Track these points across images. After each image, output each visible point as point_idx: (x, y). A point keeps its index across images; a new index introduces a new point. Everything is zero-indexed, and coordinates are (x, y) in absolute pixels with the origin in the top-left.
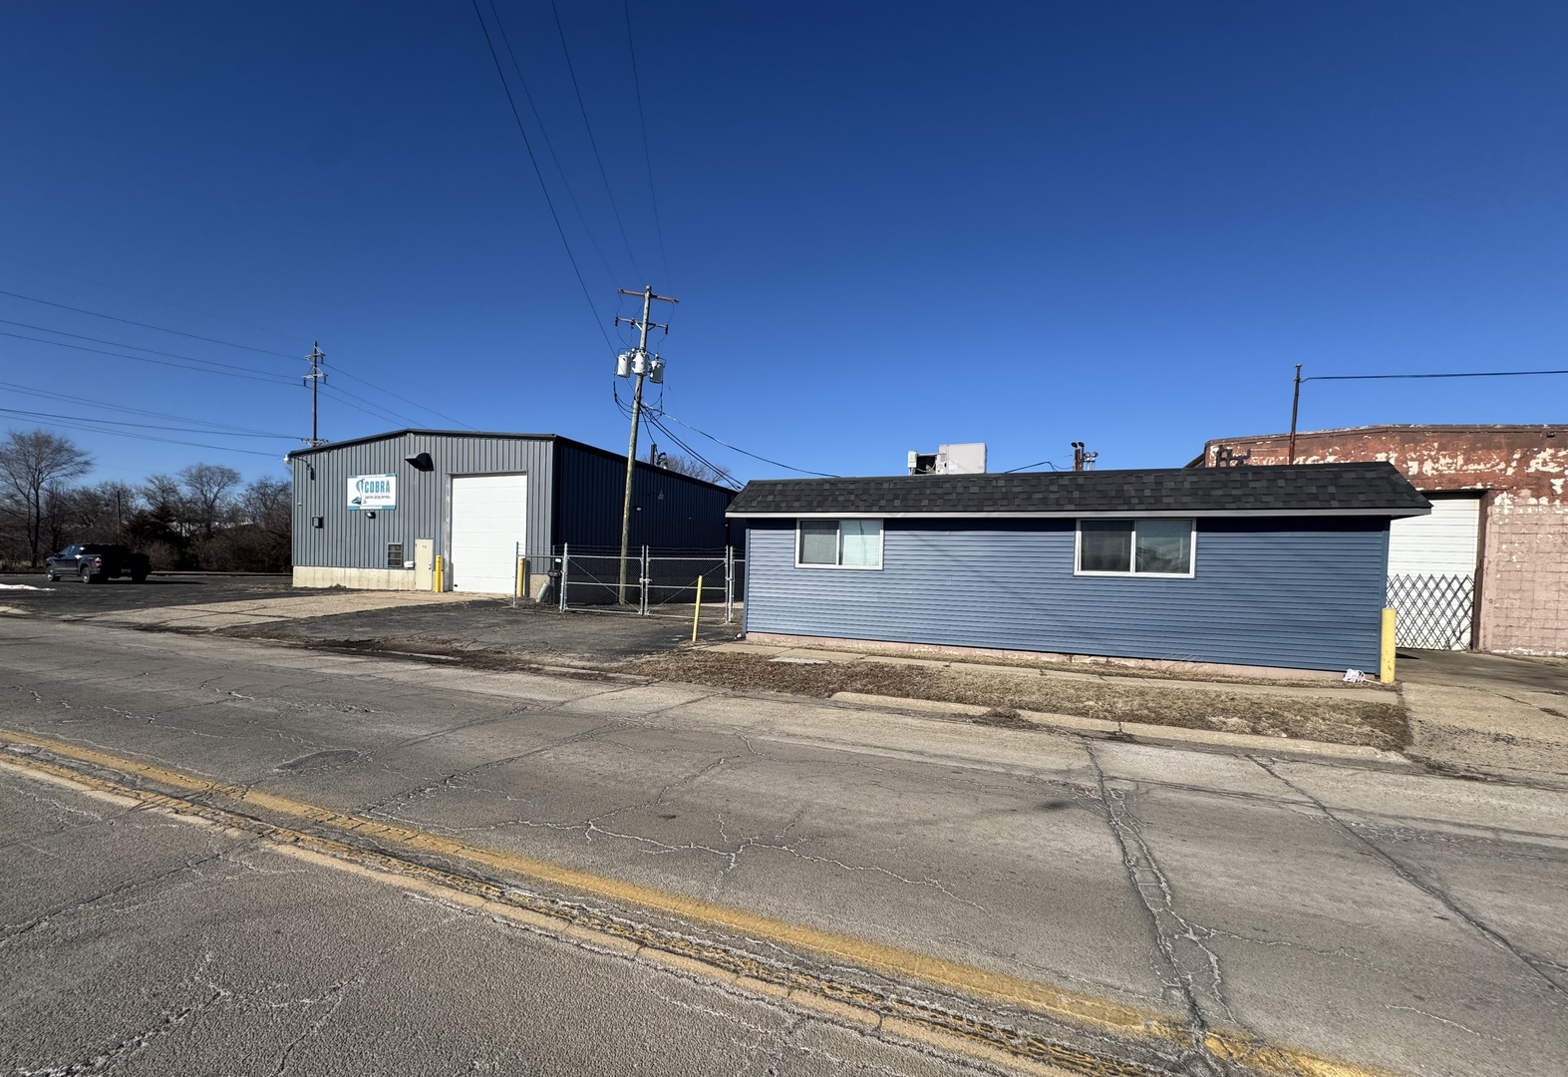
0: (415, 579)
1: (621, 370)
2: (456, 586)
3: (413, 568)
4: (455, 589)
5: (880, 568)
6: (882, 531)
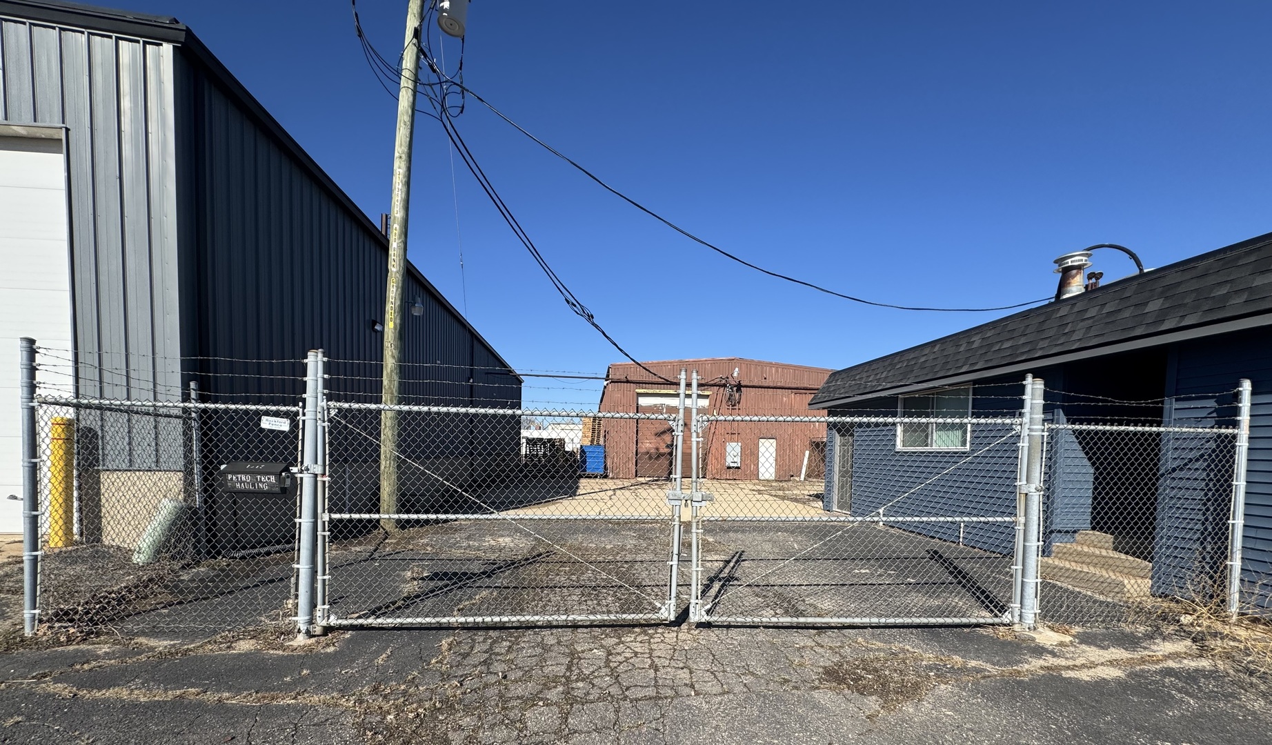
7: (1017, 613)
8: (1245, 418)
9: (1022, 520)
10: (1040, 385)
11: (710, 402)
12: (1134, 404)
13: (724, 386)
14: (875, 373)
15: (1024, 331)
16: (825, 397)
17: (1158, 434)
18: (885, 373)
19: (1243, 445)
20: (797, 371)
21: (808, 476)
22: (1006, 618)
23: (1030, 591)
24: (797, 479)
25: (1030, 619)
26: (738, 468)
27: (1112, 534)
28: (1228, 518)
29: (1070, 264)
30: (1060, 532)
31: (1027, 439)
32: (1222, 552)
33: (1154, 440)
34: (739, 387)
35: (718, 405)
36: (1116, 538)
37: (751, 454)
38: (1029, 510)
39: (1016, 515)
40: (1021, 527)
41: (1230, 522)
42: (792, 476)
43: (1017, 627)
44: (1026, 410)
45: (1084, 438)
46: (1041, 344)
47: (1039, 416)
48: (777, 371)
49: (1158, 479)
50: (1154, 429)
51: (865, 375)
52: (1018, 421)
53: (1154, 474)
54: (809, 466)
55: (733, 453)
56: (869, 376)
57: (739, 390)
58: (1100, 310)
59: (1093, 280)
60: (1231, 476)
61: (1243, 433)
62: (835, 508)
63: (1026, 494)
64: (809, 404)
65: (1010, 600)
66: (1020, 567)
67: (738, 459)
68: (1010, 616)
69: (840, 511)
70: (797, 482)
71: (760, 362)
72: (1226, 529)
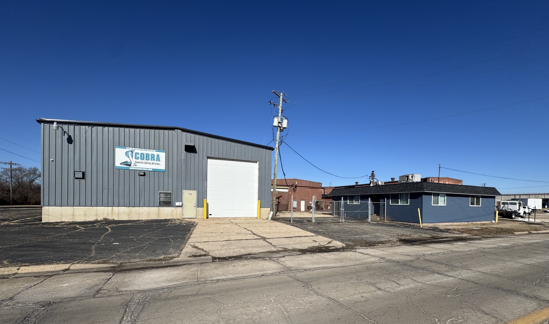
0: (182, 212)
1: (276, 123)
2: (210, 215)
3: (182, 206)
4: (209, 216)
5: (445, 205)
6: (446, 197)
8: (386, 201)
11: (289, 190)
13: (293, 186)
14: (343, 191)
16: (332, 194)
18: (345, 191)
19: (386, 204)
20: (309, 183)
23: (370, 218)
25: (370, 221)
26: (296, 208)
31: (369, 204)
32: (384, 215)
34: (296, 186)
35: (291, 191)
37: (299, 204)
48: (305, 182)
49: (380, 207)
50: (380, 202)
51: (341, 191)
52: (368, 202)
55: (295, 204)
57: (296, 187)
60: (385, 207)
61: (386, 203)
62: (334, 215)
67: (296, 206)
71: (301, 180)
72: (385, 212)
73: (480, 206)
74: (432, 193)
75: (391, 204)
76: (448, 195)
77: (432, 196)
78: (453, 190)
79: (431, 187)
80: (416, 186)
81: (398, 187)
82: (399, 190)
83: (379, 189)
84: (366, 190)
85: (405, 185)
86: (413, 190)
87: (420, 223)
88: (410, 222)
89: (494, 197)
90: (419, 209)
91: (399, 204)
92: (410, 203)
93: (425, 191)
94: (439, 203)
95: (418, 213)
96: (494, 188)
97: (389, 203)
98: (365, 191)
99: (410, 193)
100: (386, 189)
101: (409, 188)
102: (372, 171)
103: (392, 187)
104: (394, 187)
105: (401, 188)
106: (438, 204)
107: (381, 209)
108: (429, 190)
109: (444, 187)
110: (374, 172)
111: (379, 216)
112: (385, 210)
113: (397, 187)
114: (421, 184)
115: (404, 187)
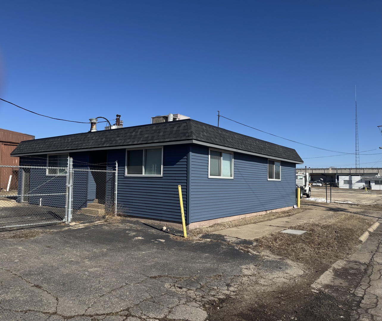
5: (232, 178)
6: (233, 159)
7: (66, 218)
8: (117, 168)
9: (67, 194)
10: (72, 159)
12: (94, 164)
14: (39, 144)
15: (81, 140)
16: (18, 152)
17: (106, 172)
18: (42, 145)
19: (117, 174)
20: (5, 133)
21: (11, 188)
22: (64, 220)
23: (70, 212)
24: (5, 190)
25: (70, 220)
27: (98, 198)
28: (114, 192)
29: (92, 122)
30: (89, 200)
31: (68, 173)
32: (114, 200)
33: (105, 173)
36: (99, 199)
38: (69, 191)
39: (66, 193)
40: (67, 196)
41: (115, 192)
42: (2, 189)
43: (66, 223)
44: (68, 165)
45: (93, 173)
46: (84, 145)
47: (72, 167)
49: (106, 183)
50: (105, 171)
51: (35, 144)
52: (66, 168)
53: (105, 182)
54: (11, 185)
56: (36, 146)
58: (96, 138)
59: (118, 117)
60: (114, 182)
61: (117, 172)
62: (22, 201)
63: (69, 187)
64: (11, 154)
65: (65, 216)
66: (67, 206)
68: (65, 220)
69: (24, 202)
70: (5, 192)
72: (114, 194)
73: (280, 180)
74: (208, 148)
75: (128, 173)
76: (237, 156)
77: (209, 156)
78: (244, 145)
79: (206, 134)
80: (175, 129)
81: (140, 134)
82: (142, 139)
83: (104, 140)
84: (80, 142)
85: (154, 128)
86: (168, 140)
87: (181, 223)
88: (163, 218)
89: (294, 165)
90: (180, 188)
91: (144, 175)
92: (163, 171)
93: (195, 142)
94: (222, 175)
95: (179, 197)
96: (294, 150)
97: (124, 173)
98: (77, 143)
99: (164, 146)
100: (118, 139)
101: (161, 134)
102: (117, 116)
103: (128, 134)
104: (134, 134)
105: (146, 136)
106: (219, 175)
107: (108, 186)
108: (203, 140)
109: (231, 137)
110: (120, 116)
111: (104, 203)
112: (114, 190)
113: (138, 134)
114: (185, 124)
115: (153, 132)
